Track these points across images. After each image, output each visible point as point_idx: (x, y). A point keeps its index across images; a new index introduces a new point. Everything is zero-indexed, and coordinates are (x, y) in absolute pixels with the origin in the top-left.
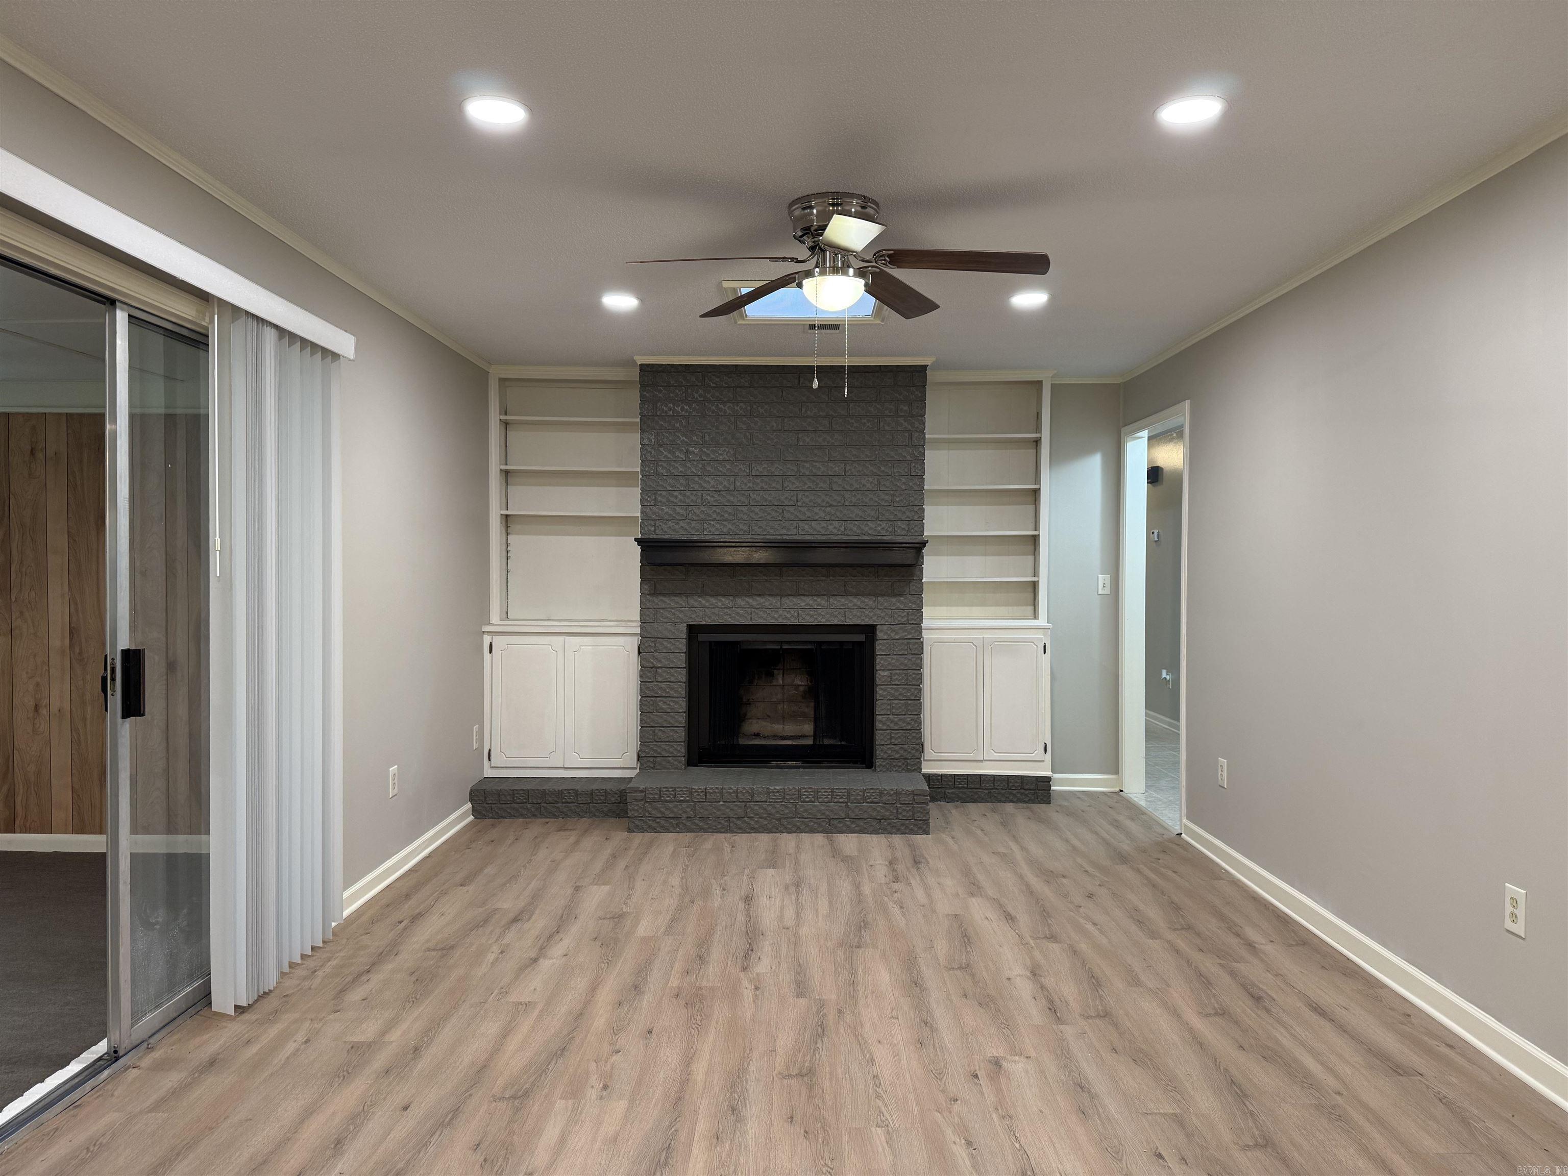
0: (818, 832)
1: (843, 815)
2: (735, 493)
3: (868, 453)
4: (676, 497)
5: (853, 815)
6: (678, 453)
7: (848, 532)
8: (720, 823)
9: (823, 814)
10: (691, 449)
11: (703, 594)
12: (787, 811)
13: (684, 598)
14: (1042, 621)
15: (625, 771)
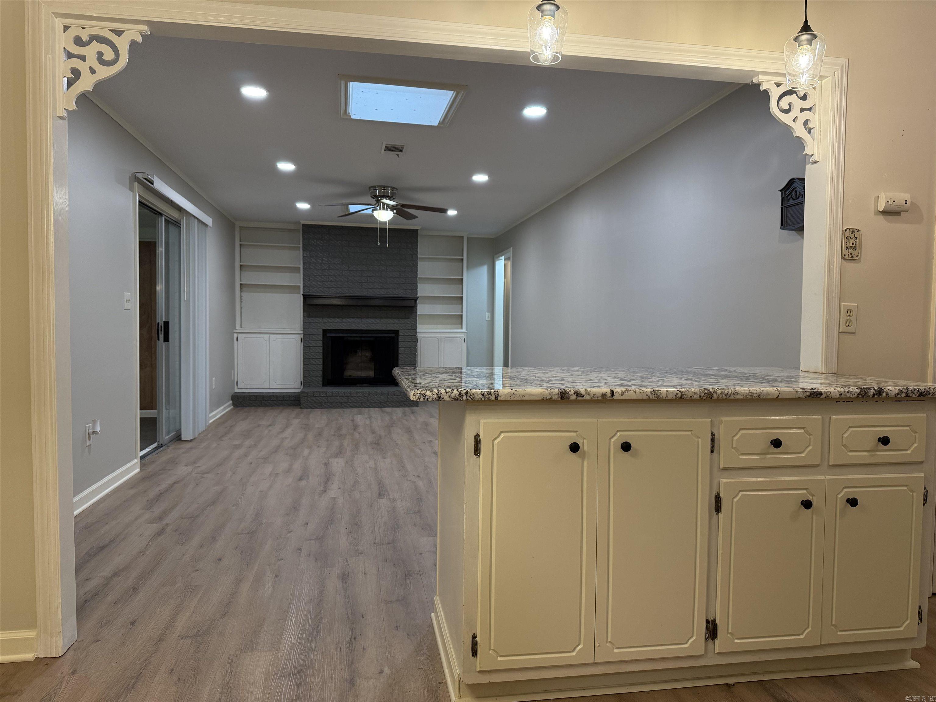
0: (376, 407)
1: (386, 401)
2: (343, 277)
3: (396, 262)
4: (318, 278)
5: (390, 401)
6: (318, 260)
7: (388, 294)
8: (338, 405)
9: (378, 400)
10: (324, 259)
11: (329, 317)
12: (364, 400)
13: (321, 319)
14: (464, 330)
15: (296, 390)
